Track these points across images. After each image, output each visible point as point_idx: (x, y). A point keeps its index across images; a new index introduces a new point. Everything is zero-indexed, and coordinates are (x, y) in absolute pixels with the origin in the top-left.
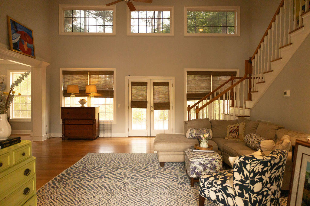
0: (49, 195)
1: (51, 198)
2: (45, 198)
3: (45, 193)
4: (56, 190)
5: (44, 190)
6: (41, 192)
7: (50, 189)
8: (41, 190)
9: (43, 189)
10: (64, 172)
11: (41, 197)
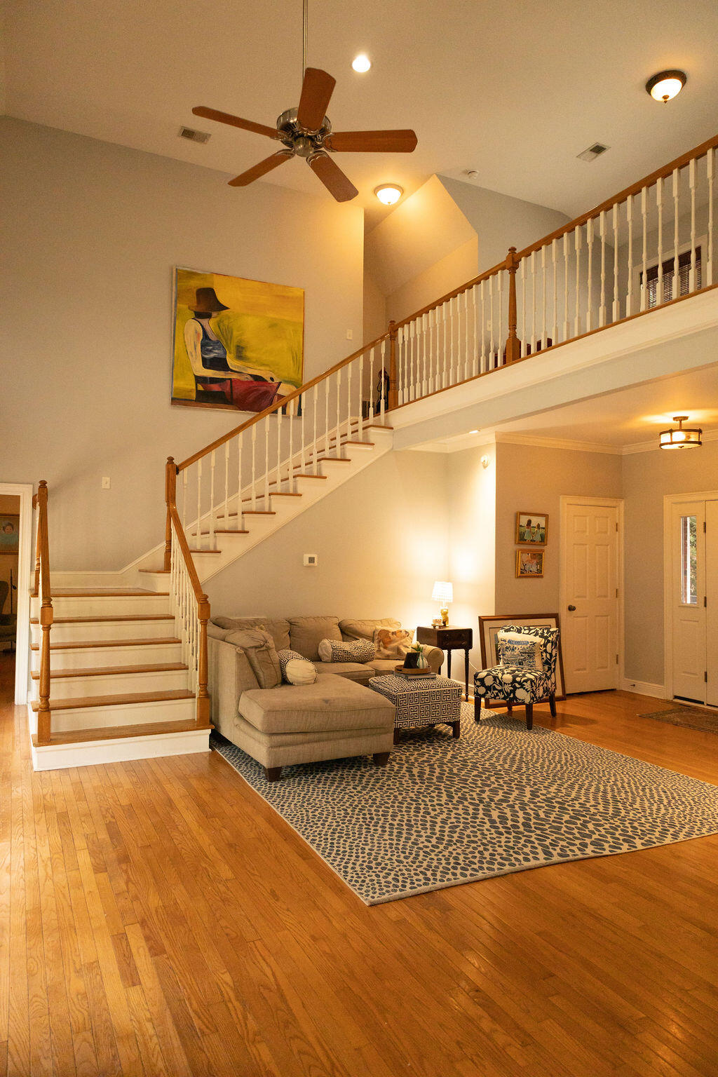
0: (693, 815)
1: (692, 809)
2: (703, 813)
3: (698, 821)
4: (671, 818)
5: (696, 828)
6: (708, 827)
7: (682, 824)
8: (704, 830)
9: (698, 832)
10: (625, 848)
11: (711, 817)
